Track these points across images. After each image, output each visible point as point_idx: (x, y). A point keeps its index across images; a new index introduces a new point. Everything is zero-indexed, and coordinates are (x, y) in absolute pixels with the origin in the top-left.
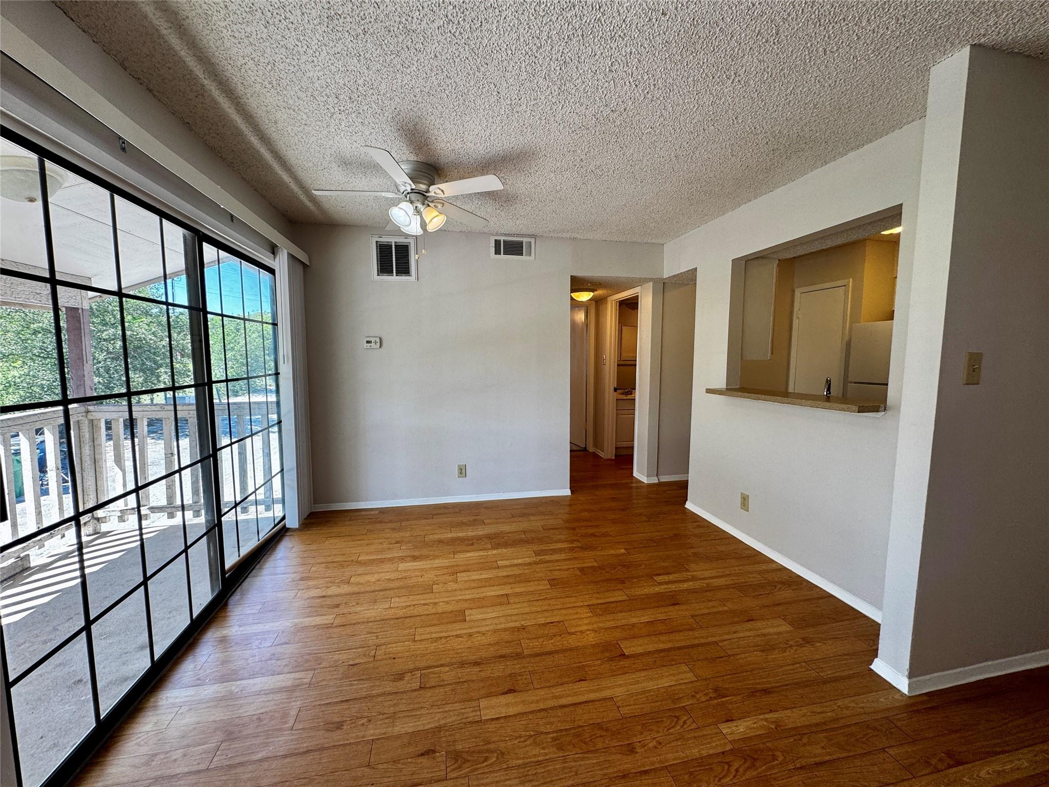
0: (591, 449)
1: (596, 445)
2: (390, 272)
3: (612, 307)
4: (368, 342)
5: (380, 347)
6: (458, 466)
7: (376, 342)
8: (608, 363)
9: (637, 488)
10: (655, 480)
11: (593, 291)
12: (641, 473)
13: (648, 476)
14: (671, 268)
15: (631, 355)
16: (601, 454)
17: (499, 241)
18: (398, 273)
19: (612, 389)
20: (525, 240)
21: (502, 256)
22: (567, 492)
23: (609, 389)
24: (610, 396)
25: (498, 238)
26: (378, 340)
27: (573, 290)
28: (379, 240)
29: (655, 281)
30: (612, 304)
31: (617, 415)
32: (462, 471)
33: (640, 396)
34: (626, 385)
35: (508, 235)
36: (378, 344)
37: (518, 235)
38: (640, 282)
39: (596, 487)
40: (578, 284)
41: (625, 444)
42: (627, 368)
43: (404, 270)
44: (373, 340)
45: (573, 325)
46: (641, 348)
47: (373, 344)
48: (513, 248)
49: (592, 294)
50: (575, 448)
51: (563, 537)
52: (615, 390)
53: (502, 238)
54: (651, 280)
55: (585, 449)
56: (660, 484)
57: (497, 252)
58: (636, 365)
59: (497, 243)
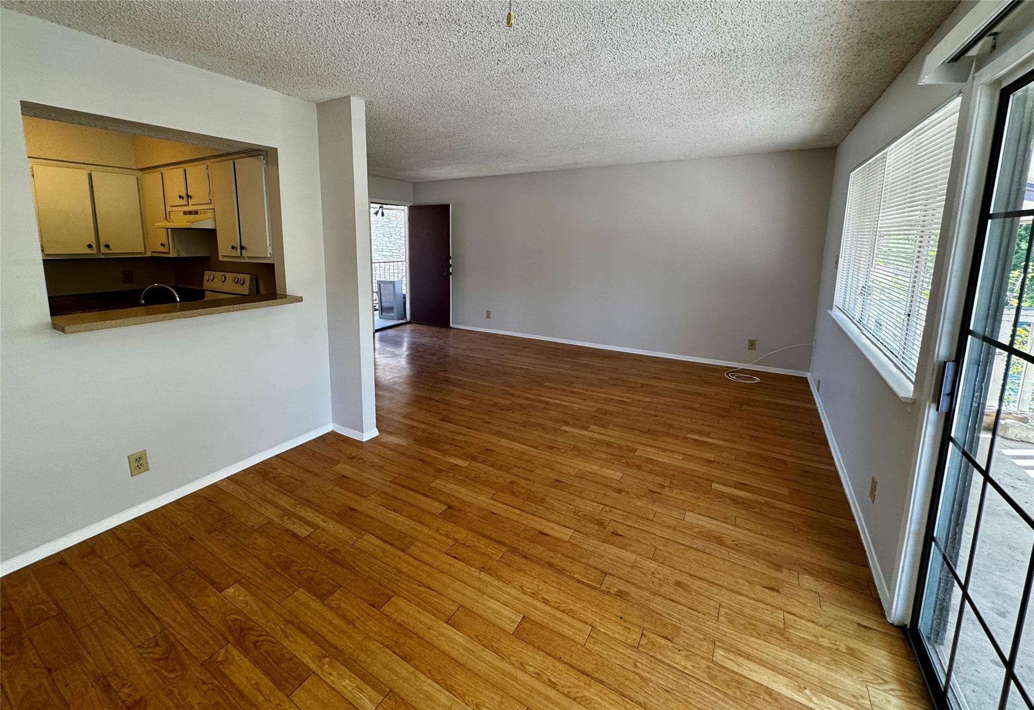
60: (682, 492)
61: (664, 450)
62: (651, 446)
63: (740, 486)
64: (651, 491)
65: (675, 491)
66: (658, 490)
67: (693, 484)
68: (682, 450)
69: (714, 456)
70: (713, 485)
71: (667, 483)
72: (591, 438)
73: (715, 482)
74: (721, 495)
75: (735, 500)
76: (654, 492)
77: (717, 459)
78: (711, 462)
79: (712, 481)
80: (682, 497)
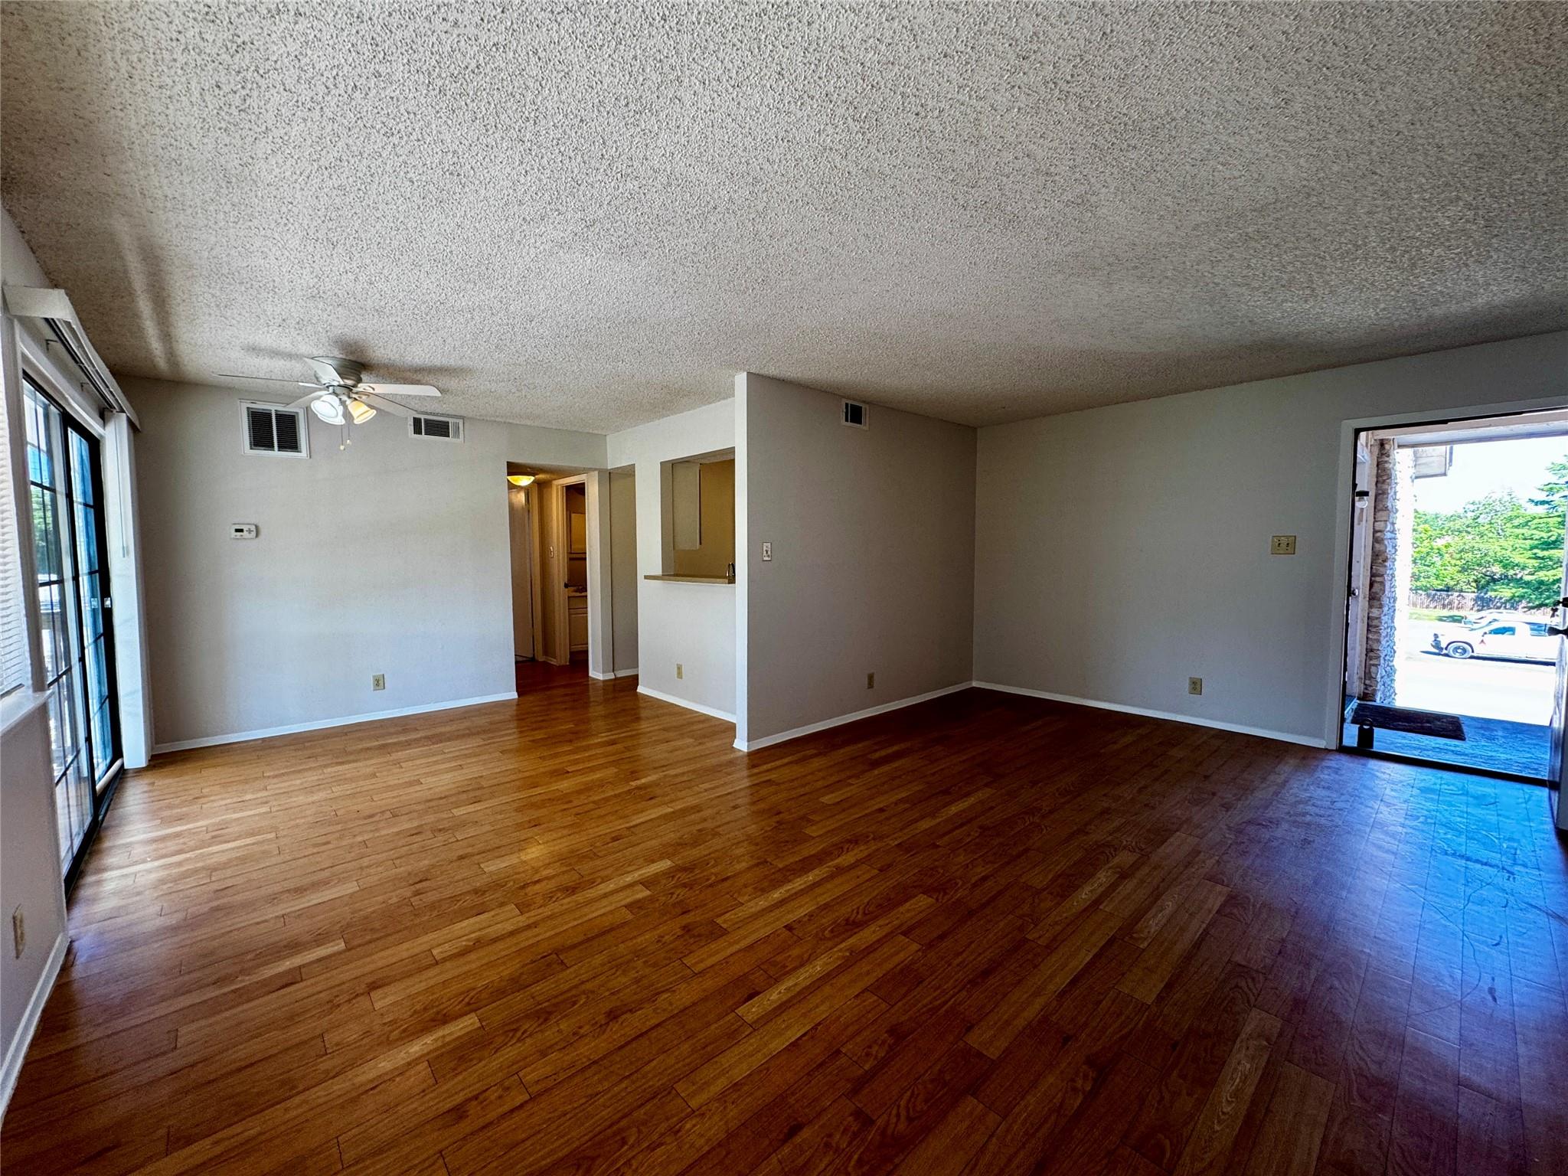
0: (541, 658)
1: (546, 652)
2: (269, 446)
3: (557, 492)
4: (237, 531)
5: (257, 536)
6: (374, 677)
7: (250, 531)
8: (556, 558)
9: (594, 684)
10: (611, 676)
11: (533, 475)
12: (597, 673)
13: (604, 672)
14: (616, 460)
15: (580, 547)
16: (554, 662)
17: (420, 420)
18: (281, 448)
19: (562, 585)
20: (451, 421)
21: (423, 437)
22: (514, 695)
23: (559, 583)
24: (560, 593)
25: (417, 416)
26: (253, 528)
27: (510, 474)
28: (253, 406)
29: (601, 472)
30: (557, 489)
31: (570, 615)
32: (379, 683)
33: (591, 595)
34: (577, 581)
35: (431, 414)
36: (254, 534)
37: (442, 415)
38: (585, 471)
39: (549, 689)
40: (514, 469)
41: (579, 648)
42: (577, 560)
43: (289, 442)
44: (245, 528)
45: (512, 508)
46: (590, 537)
47: (245, 533)
48: (438, 428)
49: (532, 478)
50: (520, 659)
51: (512, 726)
52: (566, 586)
53: (423, 417)
54: (595, 469)
55: (533, 659)
56: (616, 679)
57: (417, 431)
58: (585, 559)
59: (417, 422)
60: (384, 905)
61: (478, 944)
62: (512, 934)
63: (293, 978)
64: (426, 880)
65: (394, 900)
66: (418, 886)
67: (377, 925)
68: (451, 970)
69: (377, 1006)
70: (343, 944)
71: (415, 901)
72: (605, 879)
73: (344, 951)
74: (320, 939)
75: (295, 946)
76: (421, 881)
77: (363, 1003)
78: (373, 986)
79: (348, 950)
80: (380, 899)
